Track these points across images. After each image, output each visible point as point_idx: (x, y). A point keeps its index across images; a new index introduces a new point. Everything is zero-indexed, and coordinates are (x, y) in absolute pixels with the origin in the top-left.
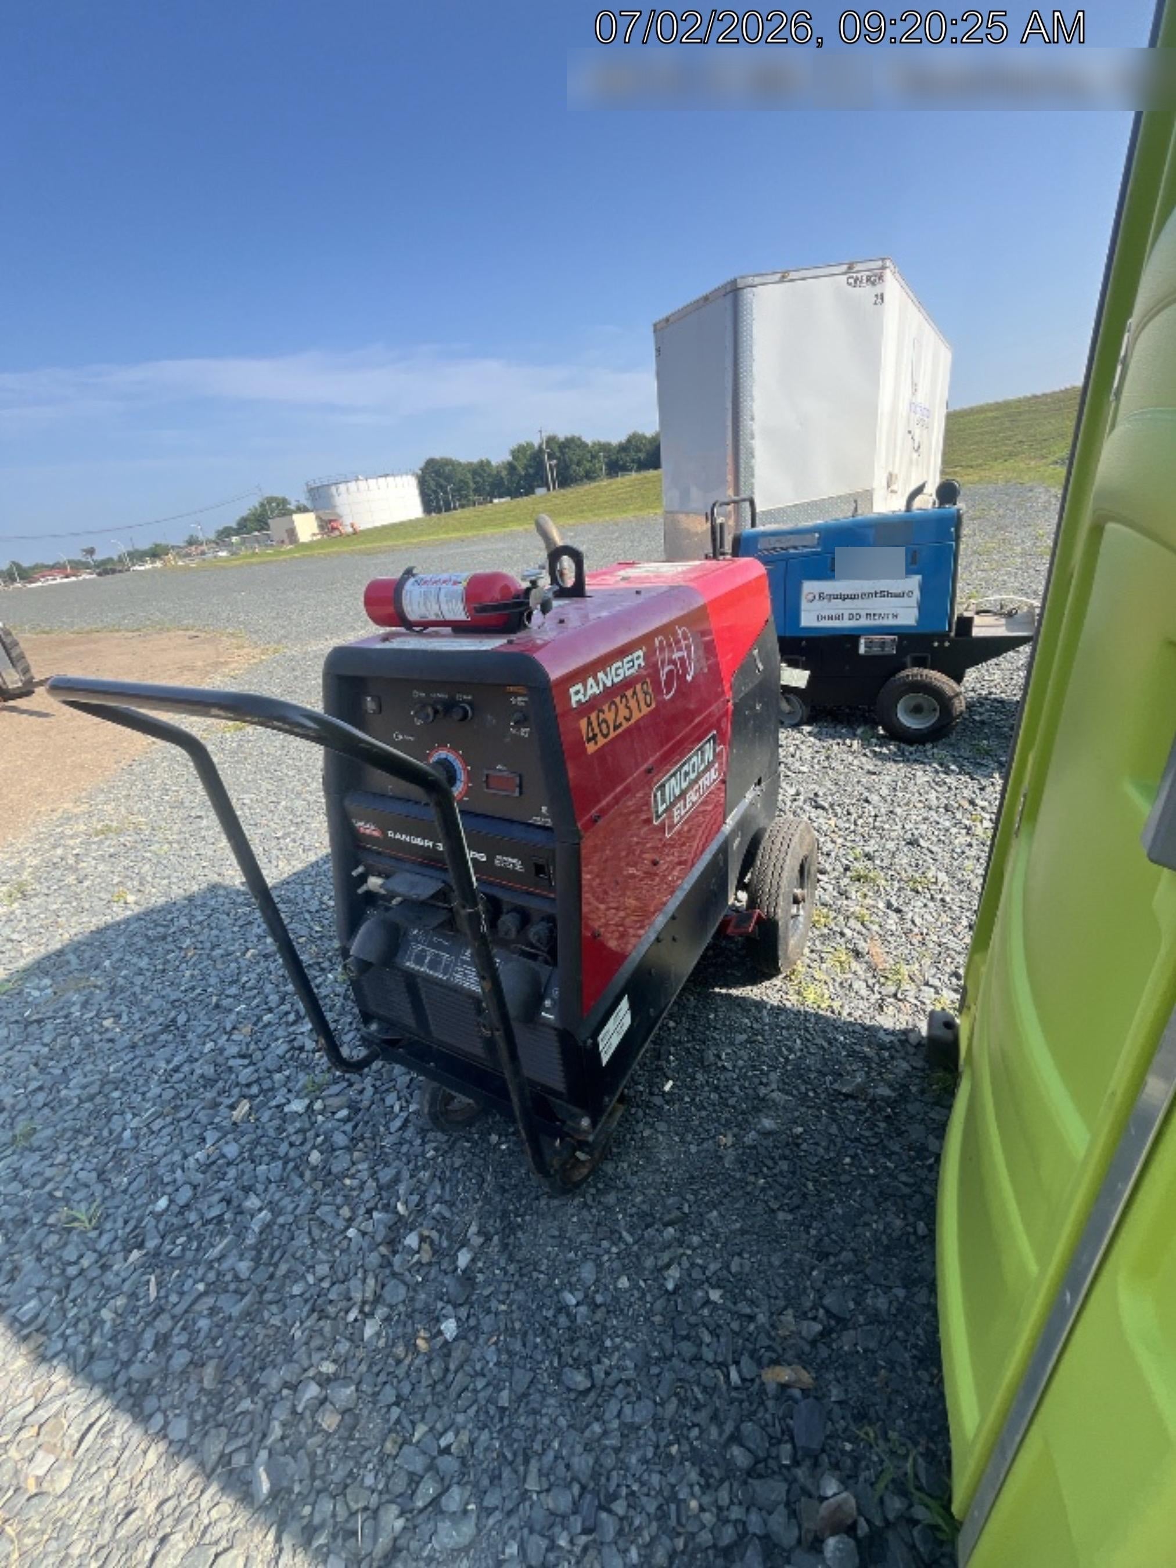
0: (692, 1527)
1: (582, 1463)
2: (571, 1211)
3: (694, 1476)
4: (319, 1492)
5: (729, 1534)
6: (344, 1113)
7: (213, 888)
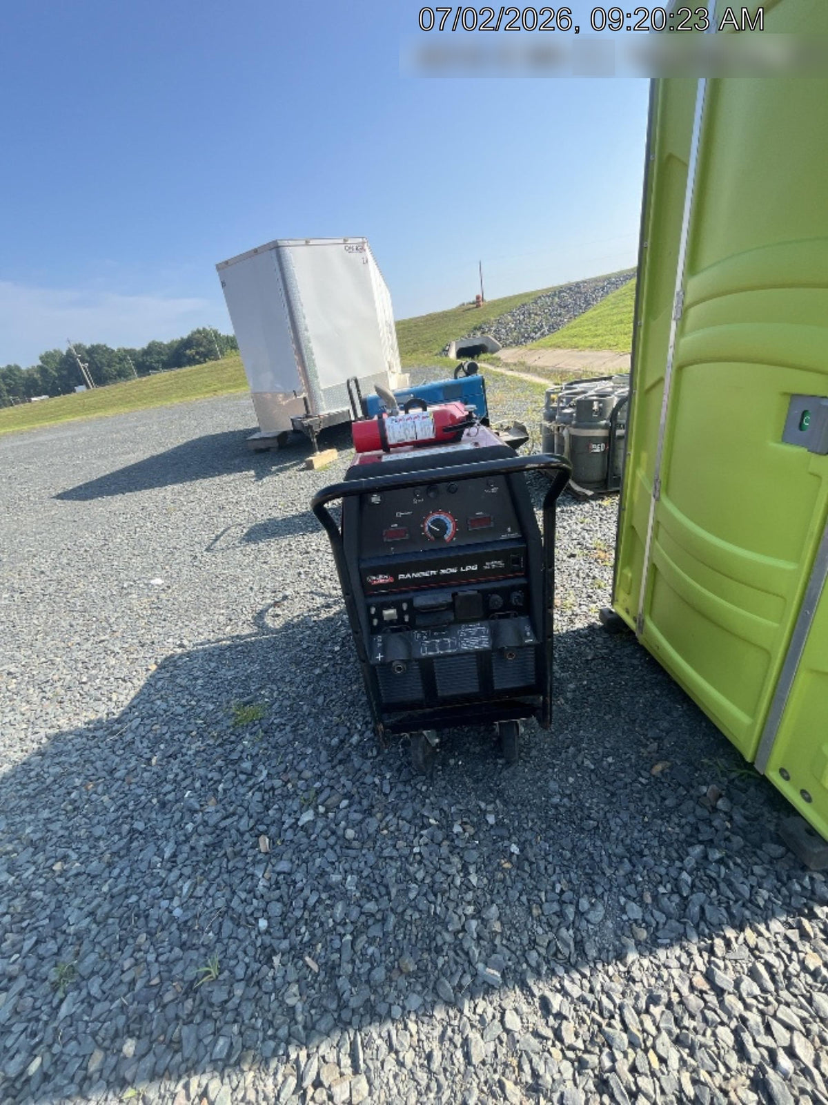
0: (675, 837)
1: (620, 850)
2: (521, 769)
3: (660, 822)
4: (524, 955)
5: (688, 829)
6: (345, 803)
7: (56, 739)
